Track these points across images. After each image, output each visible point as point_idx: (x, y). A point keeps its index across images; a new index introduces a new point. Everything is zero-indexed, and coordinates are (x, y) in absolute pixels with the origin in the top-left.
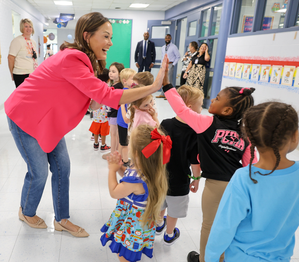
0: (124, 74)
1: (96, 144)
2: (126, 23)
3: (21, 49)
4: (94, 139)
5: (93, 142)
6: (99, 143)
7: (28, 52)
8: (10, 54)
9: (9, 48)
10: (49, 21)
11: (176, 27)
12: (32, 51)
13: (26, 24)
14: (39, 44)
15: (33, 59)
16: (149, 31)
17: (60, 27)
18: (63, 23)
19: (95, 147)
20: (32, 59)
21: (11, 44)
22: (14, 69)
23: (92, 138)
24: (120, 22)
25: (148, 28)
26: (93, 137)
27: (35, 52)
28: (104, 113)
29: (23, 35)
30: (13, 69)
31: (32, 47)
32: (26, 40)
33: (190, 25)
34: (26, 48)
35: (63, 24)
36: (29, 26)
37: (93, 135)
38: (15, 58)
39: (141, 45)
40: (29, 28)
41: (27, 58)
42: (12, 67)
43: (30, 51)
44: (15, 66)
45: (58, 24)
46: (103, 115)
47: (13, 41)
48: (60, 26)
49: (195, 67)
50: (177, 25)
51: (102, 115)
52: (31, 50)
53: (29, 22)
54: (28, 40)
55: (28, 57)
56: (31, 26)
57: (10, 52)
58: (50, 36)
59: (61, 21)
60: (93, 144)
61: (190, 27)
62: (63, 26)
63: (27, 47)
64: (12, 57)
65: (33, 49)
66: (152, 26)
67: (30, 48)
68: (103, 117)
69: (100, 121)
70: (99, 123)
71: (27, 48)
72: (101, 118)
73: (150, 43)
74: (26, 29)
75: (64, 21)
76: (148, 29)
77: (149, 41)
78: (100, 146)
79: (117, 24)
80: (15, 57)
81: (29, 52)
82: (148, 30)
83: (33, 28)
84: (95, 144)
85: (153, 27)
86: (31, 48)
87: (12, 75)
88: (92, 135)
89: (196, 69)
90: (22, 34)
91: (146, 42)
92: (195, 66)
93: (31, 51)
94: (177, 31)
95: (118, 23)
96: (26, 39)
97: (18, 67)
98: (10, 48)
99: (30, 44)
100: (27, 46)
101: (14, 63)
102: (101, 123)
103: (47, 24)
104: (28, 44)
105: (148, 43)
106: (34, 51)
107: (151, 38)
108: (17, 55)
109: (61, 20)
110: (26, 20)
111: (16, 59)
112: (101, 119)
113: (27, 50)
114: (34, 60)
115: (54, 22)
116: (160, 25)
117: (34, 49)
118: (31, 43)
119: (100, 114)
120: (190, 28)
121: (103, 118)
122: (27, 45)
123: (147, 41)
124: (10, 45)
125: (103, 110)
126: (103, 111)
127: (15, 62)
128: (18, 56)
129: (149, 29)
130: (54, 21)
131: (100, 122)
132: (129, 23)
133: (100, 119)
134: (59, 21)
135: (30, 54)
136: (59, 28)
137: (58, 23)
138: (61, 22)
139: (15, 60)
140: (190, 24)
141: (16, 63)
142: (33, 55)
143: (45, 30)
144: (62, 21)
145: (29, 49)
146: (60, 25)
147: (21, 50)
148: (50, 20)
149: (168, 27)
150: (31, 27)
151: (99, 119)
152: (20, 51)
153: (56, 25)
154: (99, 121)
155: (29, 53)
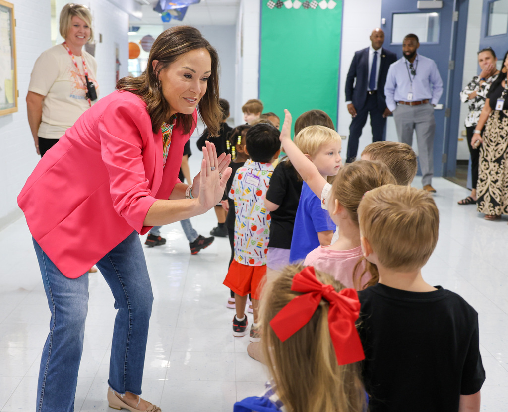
0: (305, 141)
1: (239, 320)
2: (327, 9)
3: (58, 77)
4: (234, 306)
5: (232, 314)
6: (246, 317)
7: (75, 85)
8: (33, 90)
9: (30, 75)
10: (144, 7)
11: (455, 15)
12: (85, 81)
13: (76, 20)
14: (117, 61)
15: (87, 102)
16: (384, 26)
17: (168, 21)
18: (176, 10)
19: (235, 329)
20: (85, 100)
21: (35, 67)
22: (42, 125)
23: (230, 303)
24: (312, 7)
25: (382, 17)
26: (233, 300)
27: (92, 83)
28: (262, 240)
29: (65, 43)
30: (38, 126)
31: (86, 71)
32: (72, 56)
33: (492, 9)
34: (71, 74)
35: (175, 14)
36: (82, 25)
37: (232, 295)
38: (43, 100)
39: (362, 59)
40: (83, 30)
41: (71, 100)
42: (36, 120)
43: (80, 82)
44: (44, 119)
45: (165, 13)
46: (259, 246)
47: (39, 59)
48: (167, 19)
49: (500, 119)
50: (458, 9)
51: (255, 247)
52: (82, 79)
53: (84, 14)
54: (77, 55)
55: (74, 97)
56: (88, 24)
57: (31, 85)
58: (146, 42)
59: (171, 6)
60: (232, 318)
61: (492, 13)
62: (175, 18)
63: (72, 72)
64: (37, 97)
65: (86, 77)
66: (394, 14)
67: (80, 76)
68: (258, 250)
69: (252, 261)
70: (248, 266)
71: (74, 74)
72: (253, 252)
73: (386, 57)
74: (75, 30)
75: (178, 7)
76: (384, 20)
77: (384, 52)
78: (248, 327)
79: (306, 10)
80: (43, 98)
81: (78, 84)
82: (384, 22)
83: (91, 29)
84: (235, 321)
85: (396, 16)
86: (82, 74)
87: (37, 139)
88: (229, 295)
89: (503, 122)
90: (63, 40)
91: (376, 53)
92: (499, 116)
93: (83, 82)
94: (457, 24)
95: (308, 8)
96: (70, 53)
97: (51, 122)
98: (32, 74)
99: (80, 65)
100: (74, 71)
101: (42, 112)
102: (254, 267)
103: (139, 14)
104: (76, 65)
105: (381, 56)
106: (90, 81)
107: (391, 41)
108: (49, 92)
109: (171, 4)
110: (77, 10)
111: (46, 102)
112: (254, 256)
113: (73, 79)
114: (90, 103)
115: (155, 9)
116: (413, 11)
117: (90, 77)
118: (84, 63)
119: (250, 244)
120: (490, 15)
121: (259, 253)
122: (73, 69)
123: (379, 51)
124: (32, 68)
125: (258, 233)
126: (258, 236)
127: (43, 110)
128: (51, 96)
129: (386, 22)
130: (155, 6)
131: (250, 264)
132: (336, 8)
133: (251, 256)
134: (165, 6)
135: (79, 90)
136: (166, 23)
137: (164, 11)
138: (171, 10)
139: (45, 105)
140: (493, 5)
141: (45, 111)
142: (87, 91)
143: (136, 29)
144: (174, 7)
145: (77, 76)
146: (168, 15)
147: (59, 79)
148: (146, 4)
149: (435, 15)
150: (86, 27)
151: (248, 256)
152: (55, 82)
153: (160, 15)
154: (247, 261)
155: (78, 87)
